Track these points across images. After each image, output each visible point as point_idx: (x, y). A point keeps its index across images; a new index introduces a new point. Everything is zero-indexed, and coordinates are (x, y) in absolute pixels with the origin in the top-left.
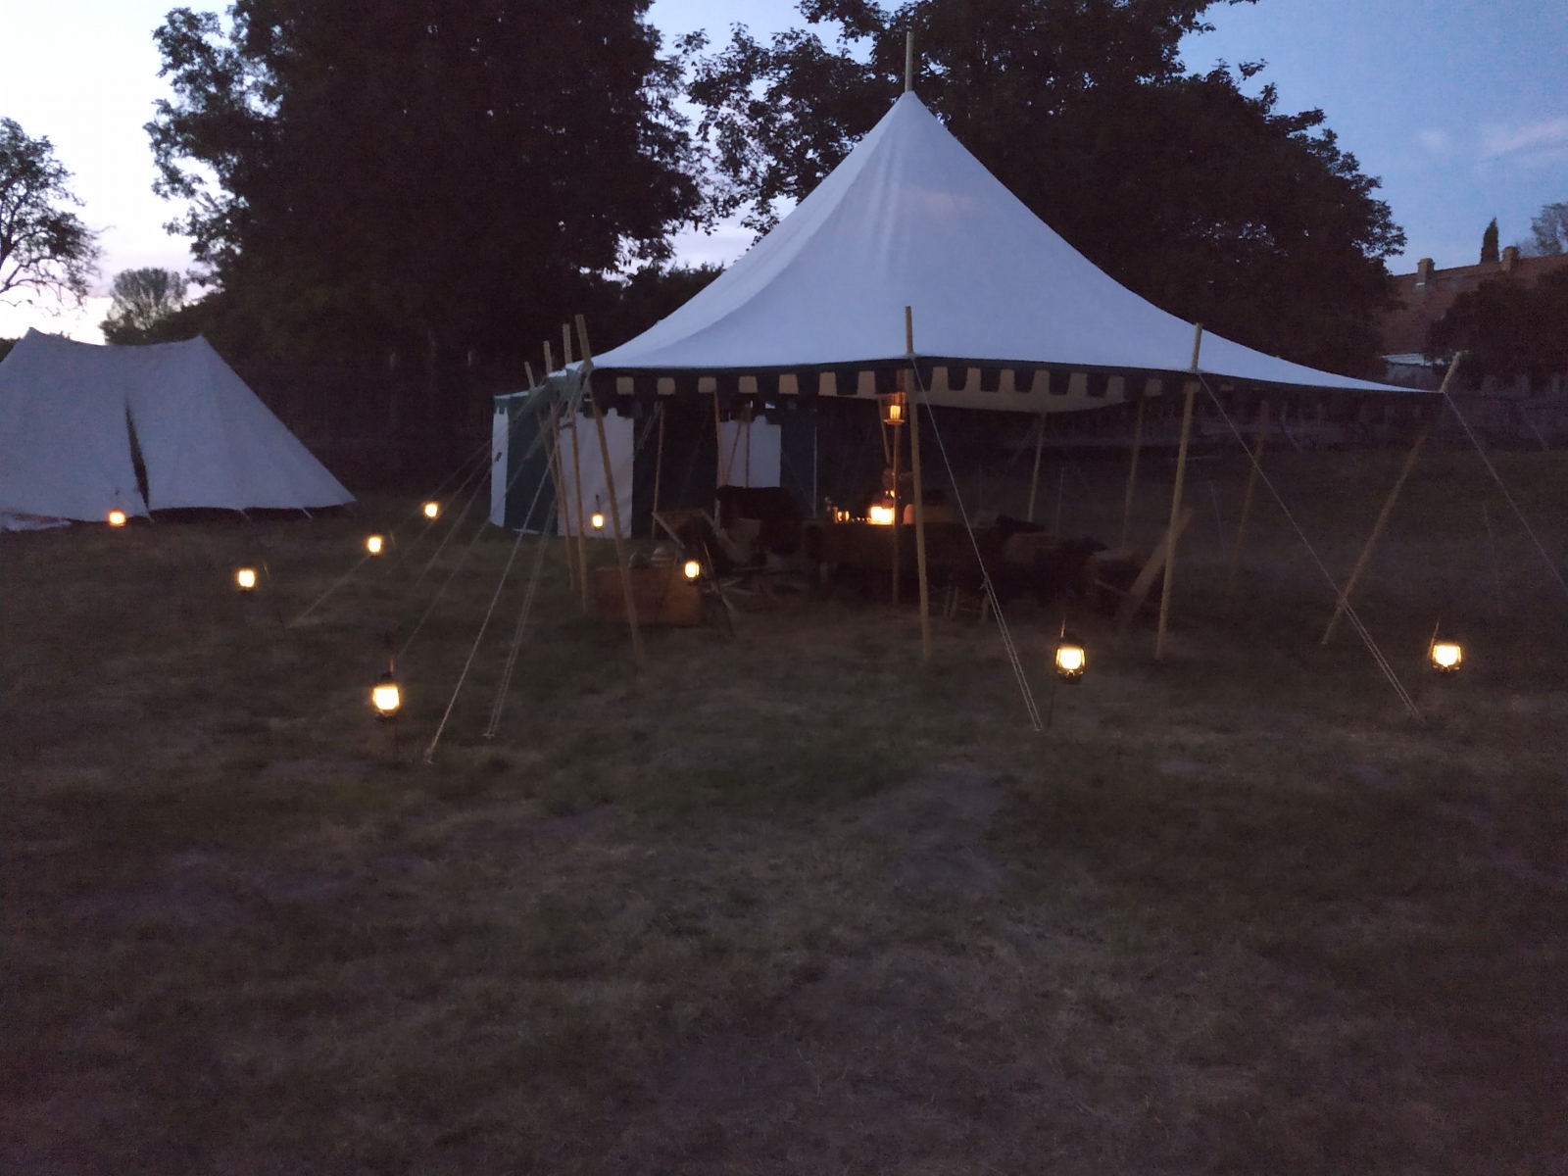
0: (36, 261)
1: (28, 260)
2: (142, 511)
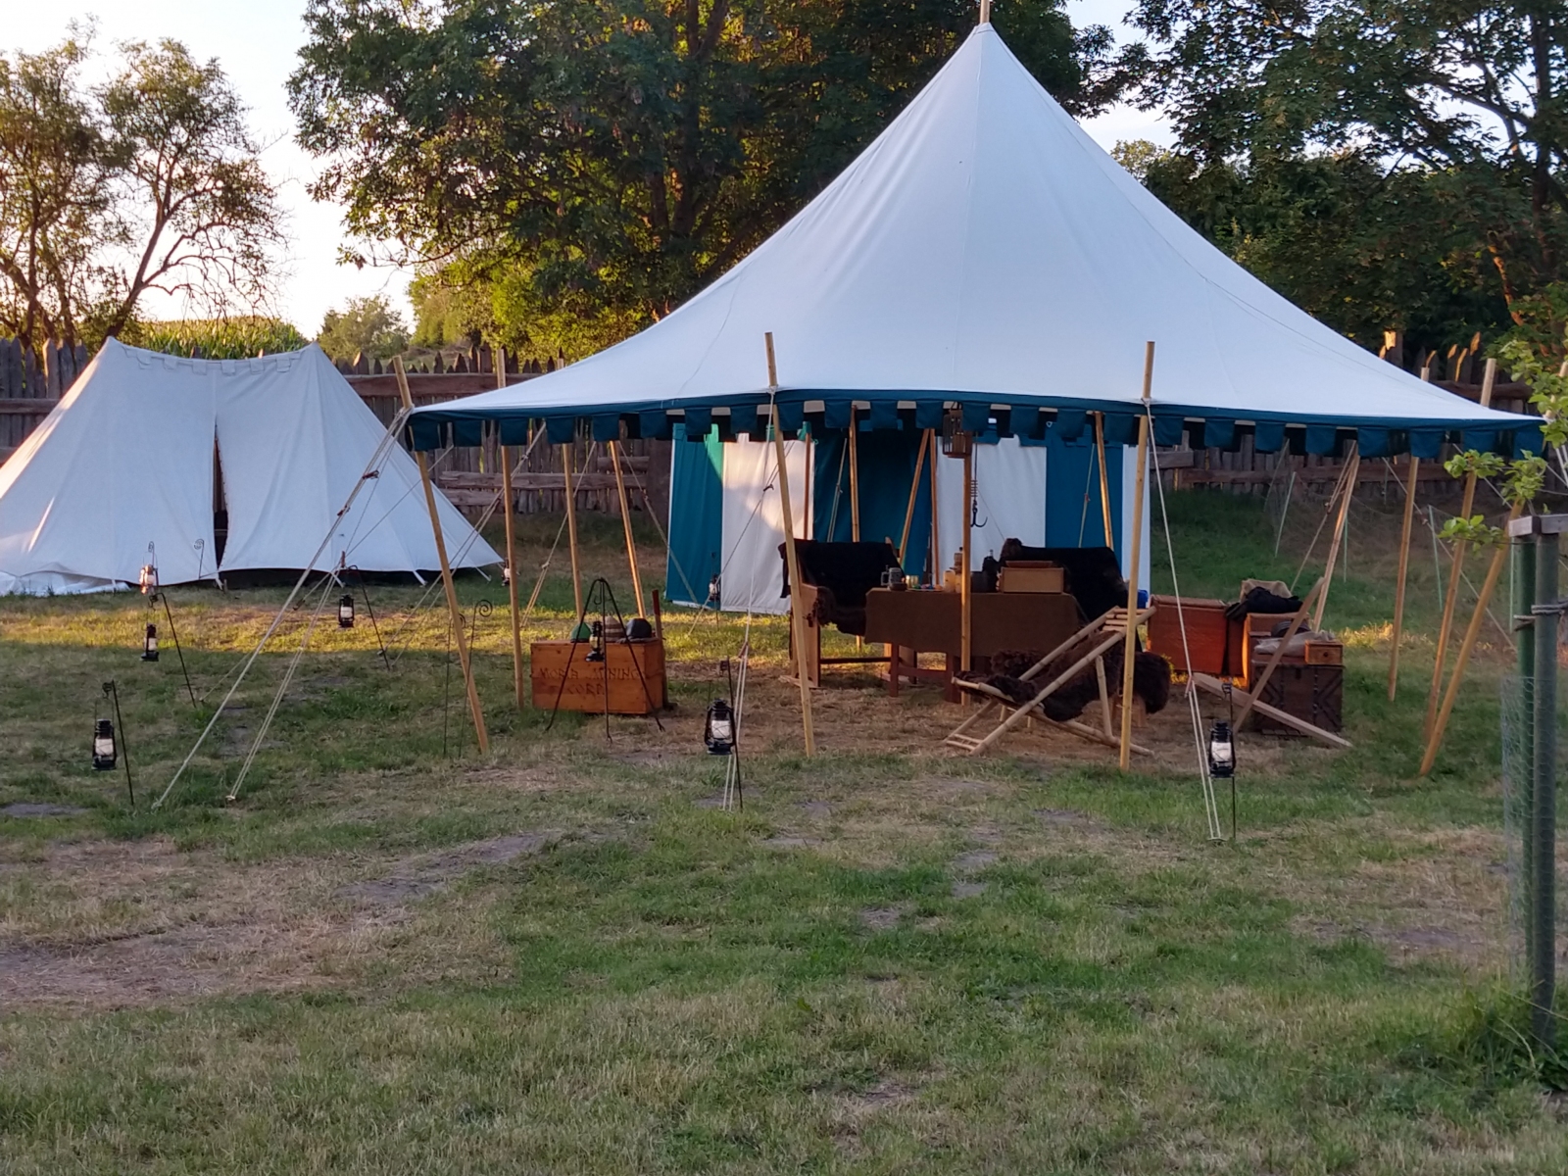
0: (206, 229)
1: (194, 228)
2: (210, 571)
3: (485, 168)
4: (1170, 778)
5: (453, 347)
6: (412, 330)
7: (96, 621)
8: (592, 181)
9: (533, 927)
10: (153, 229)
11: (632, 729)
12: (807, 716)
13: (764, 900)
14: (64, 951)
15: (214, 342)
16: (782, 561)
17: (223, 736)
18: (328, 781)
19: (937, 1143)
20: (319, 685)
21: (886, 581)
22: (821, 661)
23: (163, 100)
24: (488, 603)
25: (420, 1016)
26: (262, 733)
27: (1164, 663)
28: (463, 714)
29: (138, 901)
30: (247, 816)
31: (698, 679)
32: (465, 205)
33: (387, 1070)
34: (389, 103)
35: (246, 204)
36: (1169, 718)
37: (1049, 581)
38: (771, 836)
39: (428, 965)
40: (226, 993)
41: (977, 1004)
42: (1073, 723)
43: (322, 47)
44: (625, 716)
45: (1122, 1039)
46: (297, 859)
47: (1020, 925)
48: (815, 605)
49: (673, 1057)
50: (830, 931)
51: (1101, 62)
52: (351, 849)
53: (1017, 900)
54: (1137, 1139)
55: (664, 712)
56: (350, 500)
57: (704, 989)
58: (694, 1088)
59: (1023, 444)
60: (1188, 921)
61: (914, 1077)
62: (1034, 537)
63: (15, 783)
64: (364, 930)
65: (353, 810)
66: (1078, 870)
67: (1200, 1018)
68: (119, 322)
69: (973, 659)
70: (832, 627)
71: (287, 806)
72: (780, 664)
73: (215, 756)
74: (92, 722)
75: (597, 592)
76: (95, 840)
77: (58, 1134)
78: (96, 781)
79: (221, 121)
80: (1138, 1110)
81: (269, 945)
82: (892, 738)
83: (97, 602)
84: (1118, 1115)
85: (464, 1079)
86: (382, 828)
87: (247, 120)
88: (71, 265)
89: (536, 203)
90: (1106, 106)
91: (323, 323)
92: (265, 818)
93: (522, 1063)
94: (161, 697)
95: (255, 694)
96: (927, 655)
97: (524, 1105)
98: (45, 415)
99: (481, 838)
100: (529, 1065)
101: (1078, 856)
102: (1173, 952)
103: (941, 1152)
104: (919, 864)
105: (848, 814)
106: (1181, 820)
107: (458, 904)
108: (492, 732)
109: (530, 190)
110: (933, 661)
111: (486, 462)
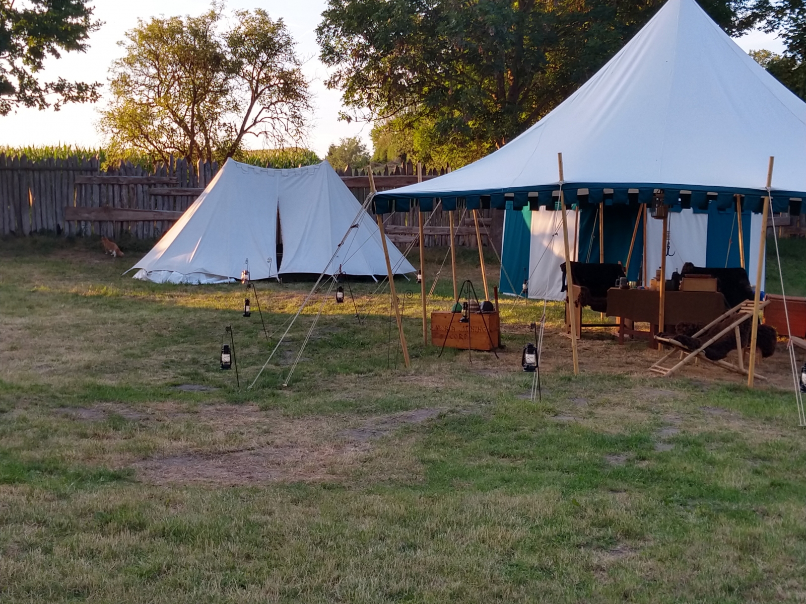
0: (275, 104)
1: (269, 104)
2: (274, 274)
3: (412, 70)
4: (776, 393)
5: (392, 162)
6: (371, 154)
7: (220, 297)
8: (467, 76)
9: (433, 455)
10: (249, 104)
11: (482, 358)
12: (575, 354)
13: (553, 447)
14: (208, 457)
15: (277, 160)
16: (562, 273)
17: (280, 355)
18: (331, 379)
19: (649, 578)
20: (327, 331)
21: (618, 284)
22: (582, 325)
23: (256, 40)
24: (411, 292)
25: (379, 497)
26: (300, 353)
27: (773, 330)
28: (397, 348)
29: (242, 434)
30: (293, 394)
31: (517, 333)
32: (402, 89)
33: (363, 523)
34: (366, 38)
35: (294, 91)
36: (775, 360)
37: (709, 285)
38: (556, 415)
39: (382, 472)
40: (284, 481)
41: (670, 507)
42: (721, 361)
43: (334, 10)
44: (479, 351)
45: (751, 530)
46: (317, 416)
47: (693, 467)
48: (579, 296)
49: (507, 525)
50: (589, 465)
51: (744, 7)
52: (343, 413)
53: (691, 454)
54: (760, 582)
55: (499, 350)
56: (344, 239)
57: (523, 492)
58: (519, 542)
59: (695, 212)
60: (788, 469)
61: (636, 543)
62: (700, 262)
63: (184, 375)
64: (350, 453)
65: (344, 393)
66: (725, 440)
67: (795, 521)
68: (232, 150)
69: (665, 327)
70: (588, 308)
71: (312, 390)
72: (559, 326)
73: (277, 365)
74: (220, 346)
75: (465, 287)
76: (221, 403)
77: (206, 546)
78: (221, 375)
79: (283, 49)
80: (761, 567)
81: (305, 458)
82: (620, 367)
83: (221, 288)
84: (749, 569)
85: (401, 530)
86: (358, 403)
87: (295, 49)
88: (210, 122)
89: (438, 88)
90: (746, 31)
91: (328, 151)
92: (301, 396)
93: (430, 524)
94: (251, 335)
95: (296, 335)
96: (639, 324)
97: (432, 545)
98: (198, 196)
99: (407, 410)
100: (434, 525)
101: (725, 432)
102: (779, 485)
103: (652, 584)
104: (637, 432)
105: (597, 405)
106: (783, 415)
107: (396, 443)
108: (411, 357)
109: (435, 81)
110: (643, 327)
111: (409, 220)
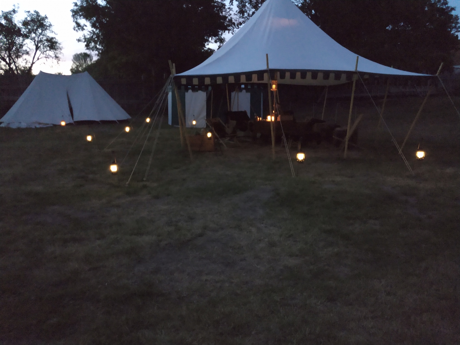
0: (46, 51)
1: (43, 51)
2: (72, 121)
10: (34, 52)
79: (49, 28)
